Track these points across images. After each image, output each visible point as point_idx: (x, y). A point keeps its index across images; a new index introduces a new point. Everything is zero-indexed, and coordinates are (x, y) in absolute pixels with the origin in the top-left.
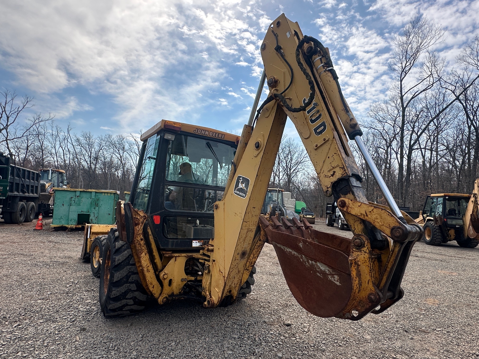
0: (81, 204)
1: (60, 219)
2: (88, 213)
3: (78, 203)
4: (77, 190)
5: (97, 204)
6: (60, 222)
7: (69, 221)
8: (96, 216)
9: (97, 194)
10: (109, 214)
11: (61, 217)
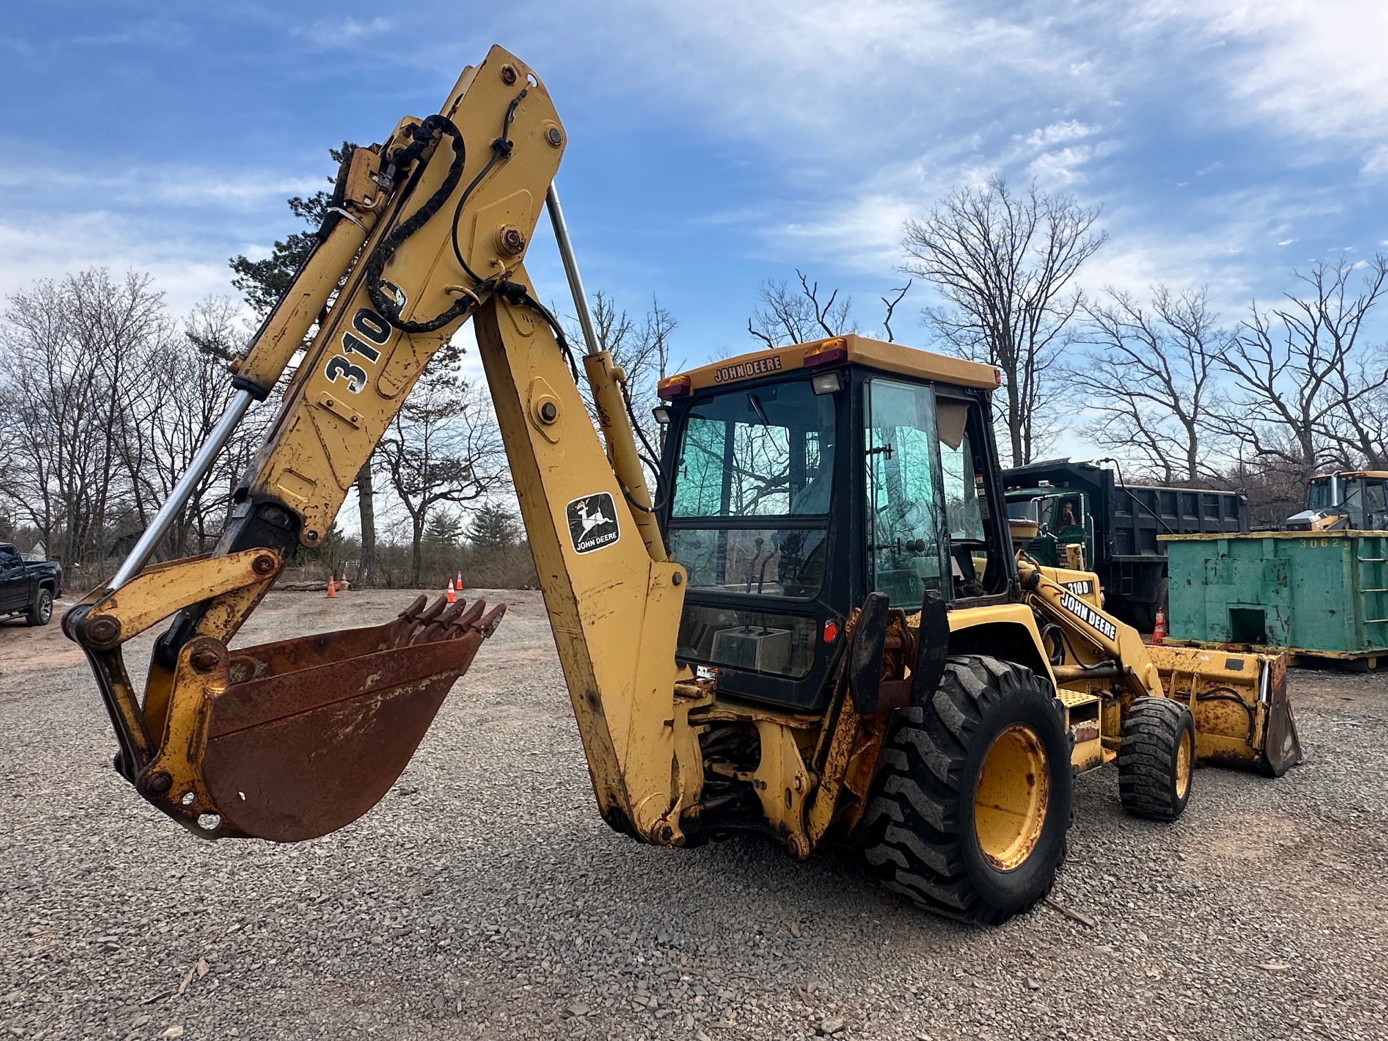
0: (1236, 579)
1: (1186, 623)
2: (1259, 608)
3: (1225, 575)
4: (1219, 536)
5: (1282, 577)
6: (1186, 631)
7: (1208, 630)
8: (1284, 618)
9: (1282, 546)
10: (1333, 612)
11: (1189, 617)
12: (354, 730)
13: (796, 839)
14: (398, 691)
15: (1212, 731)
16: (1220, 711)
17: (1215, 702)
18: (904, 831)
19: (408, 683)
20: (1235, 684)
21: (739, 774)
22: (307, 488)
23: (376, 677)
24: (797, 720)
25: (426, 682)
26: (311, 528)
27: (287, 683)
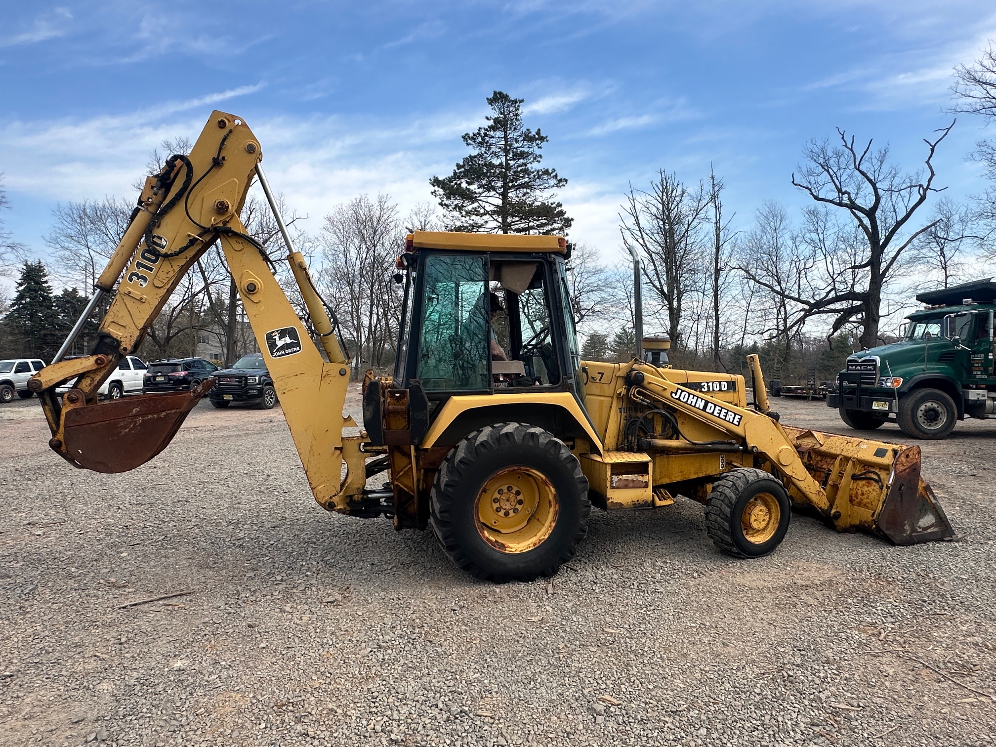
12: (129, 431)
14: (150, 416)
15: (859, 504)
16: (865, 489)
17: (864, 482)
19: (155, 413)
20: (880, 469)
22: (122, 329)
23: (138, 409)
25: (164, 413)
26: (124, 346)
27: (96, 409)
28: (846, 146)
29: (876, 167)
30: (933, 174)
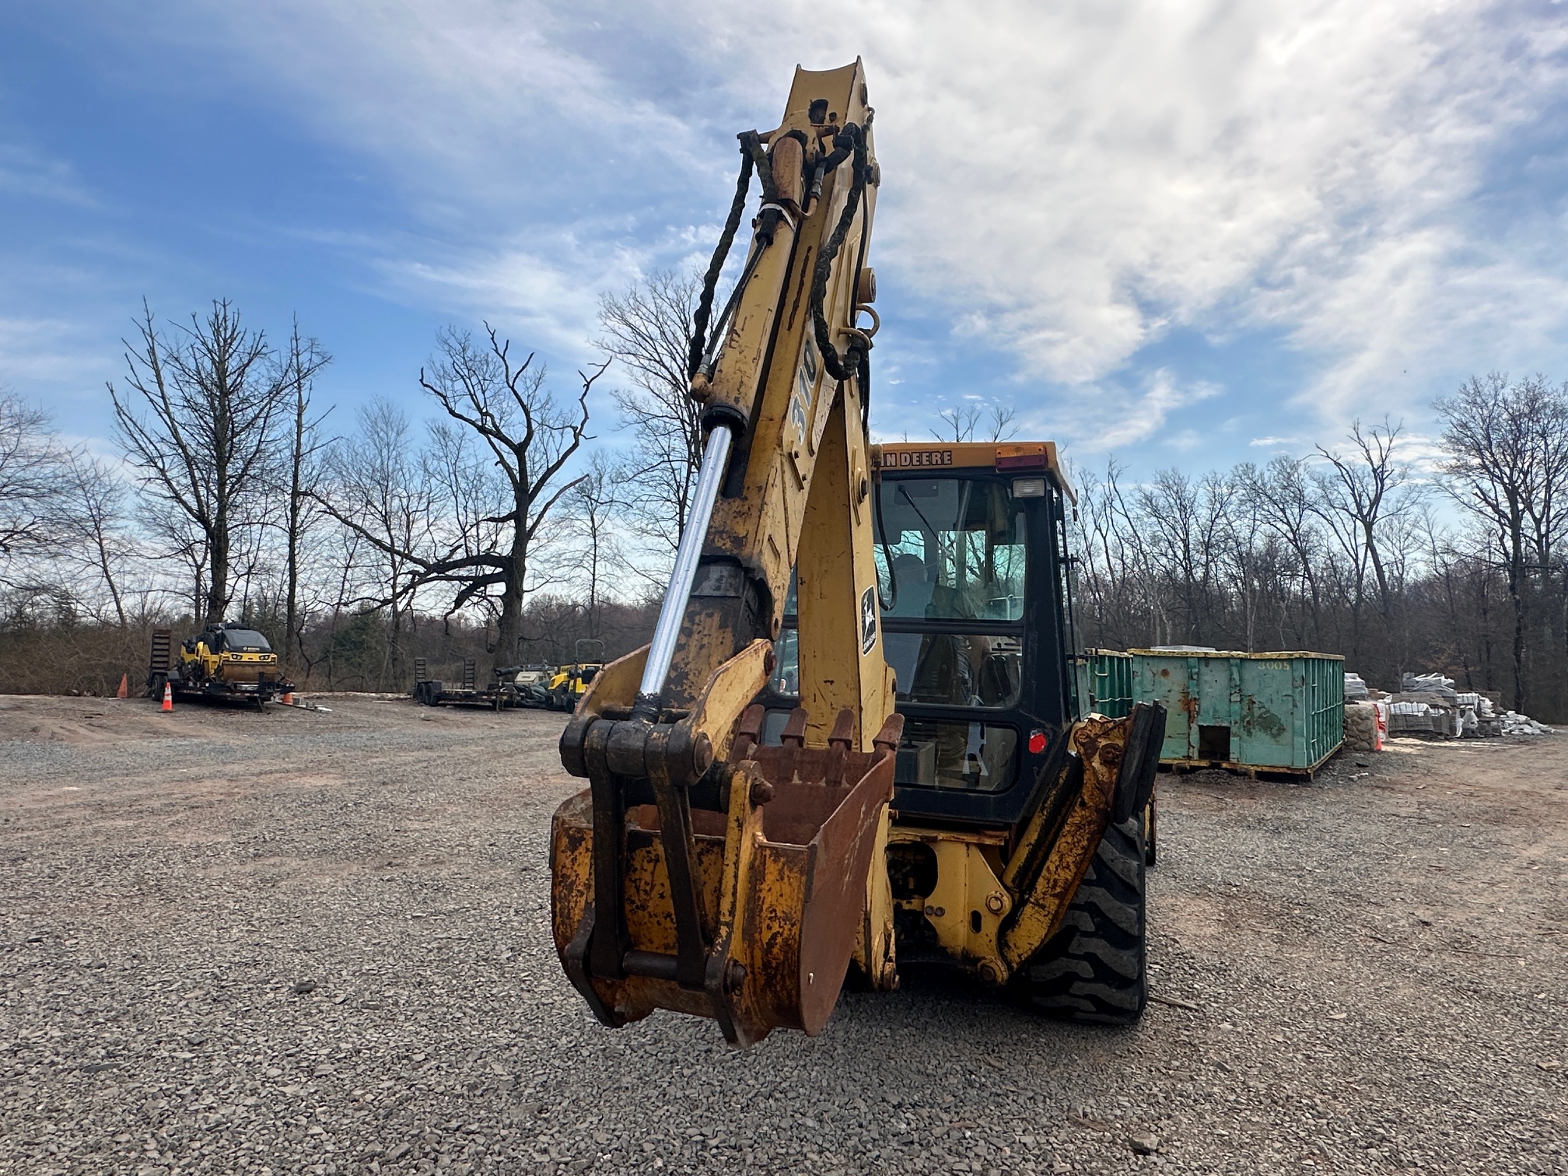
13: (992, 965)
18: (1095, 940)
21: (904, 903)
24: (991, 837)
28: (497, 351)
29: (530, 391)
30: (587, 417)
